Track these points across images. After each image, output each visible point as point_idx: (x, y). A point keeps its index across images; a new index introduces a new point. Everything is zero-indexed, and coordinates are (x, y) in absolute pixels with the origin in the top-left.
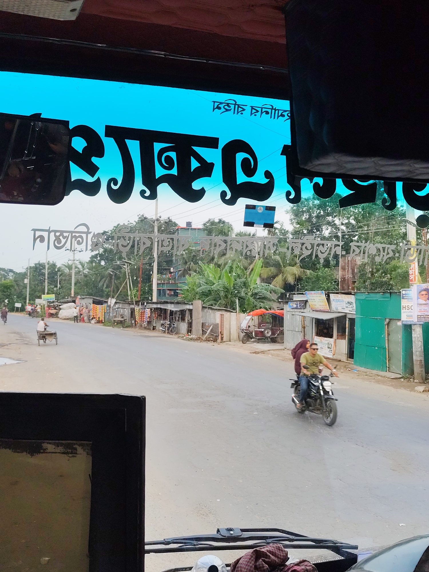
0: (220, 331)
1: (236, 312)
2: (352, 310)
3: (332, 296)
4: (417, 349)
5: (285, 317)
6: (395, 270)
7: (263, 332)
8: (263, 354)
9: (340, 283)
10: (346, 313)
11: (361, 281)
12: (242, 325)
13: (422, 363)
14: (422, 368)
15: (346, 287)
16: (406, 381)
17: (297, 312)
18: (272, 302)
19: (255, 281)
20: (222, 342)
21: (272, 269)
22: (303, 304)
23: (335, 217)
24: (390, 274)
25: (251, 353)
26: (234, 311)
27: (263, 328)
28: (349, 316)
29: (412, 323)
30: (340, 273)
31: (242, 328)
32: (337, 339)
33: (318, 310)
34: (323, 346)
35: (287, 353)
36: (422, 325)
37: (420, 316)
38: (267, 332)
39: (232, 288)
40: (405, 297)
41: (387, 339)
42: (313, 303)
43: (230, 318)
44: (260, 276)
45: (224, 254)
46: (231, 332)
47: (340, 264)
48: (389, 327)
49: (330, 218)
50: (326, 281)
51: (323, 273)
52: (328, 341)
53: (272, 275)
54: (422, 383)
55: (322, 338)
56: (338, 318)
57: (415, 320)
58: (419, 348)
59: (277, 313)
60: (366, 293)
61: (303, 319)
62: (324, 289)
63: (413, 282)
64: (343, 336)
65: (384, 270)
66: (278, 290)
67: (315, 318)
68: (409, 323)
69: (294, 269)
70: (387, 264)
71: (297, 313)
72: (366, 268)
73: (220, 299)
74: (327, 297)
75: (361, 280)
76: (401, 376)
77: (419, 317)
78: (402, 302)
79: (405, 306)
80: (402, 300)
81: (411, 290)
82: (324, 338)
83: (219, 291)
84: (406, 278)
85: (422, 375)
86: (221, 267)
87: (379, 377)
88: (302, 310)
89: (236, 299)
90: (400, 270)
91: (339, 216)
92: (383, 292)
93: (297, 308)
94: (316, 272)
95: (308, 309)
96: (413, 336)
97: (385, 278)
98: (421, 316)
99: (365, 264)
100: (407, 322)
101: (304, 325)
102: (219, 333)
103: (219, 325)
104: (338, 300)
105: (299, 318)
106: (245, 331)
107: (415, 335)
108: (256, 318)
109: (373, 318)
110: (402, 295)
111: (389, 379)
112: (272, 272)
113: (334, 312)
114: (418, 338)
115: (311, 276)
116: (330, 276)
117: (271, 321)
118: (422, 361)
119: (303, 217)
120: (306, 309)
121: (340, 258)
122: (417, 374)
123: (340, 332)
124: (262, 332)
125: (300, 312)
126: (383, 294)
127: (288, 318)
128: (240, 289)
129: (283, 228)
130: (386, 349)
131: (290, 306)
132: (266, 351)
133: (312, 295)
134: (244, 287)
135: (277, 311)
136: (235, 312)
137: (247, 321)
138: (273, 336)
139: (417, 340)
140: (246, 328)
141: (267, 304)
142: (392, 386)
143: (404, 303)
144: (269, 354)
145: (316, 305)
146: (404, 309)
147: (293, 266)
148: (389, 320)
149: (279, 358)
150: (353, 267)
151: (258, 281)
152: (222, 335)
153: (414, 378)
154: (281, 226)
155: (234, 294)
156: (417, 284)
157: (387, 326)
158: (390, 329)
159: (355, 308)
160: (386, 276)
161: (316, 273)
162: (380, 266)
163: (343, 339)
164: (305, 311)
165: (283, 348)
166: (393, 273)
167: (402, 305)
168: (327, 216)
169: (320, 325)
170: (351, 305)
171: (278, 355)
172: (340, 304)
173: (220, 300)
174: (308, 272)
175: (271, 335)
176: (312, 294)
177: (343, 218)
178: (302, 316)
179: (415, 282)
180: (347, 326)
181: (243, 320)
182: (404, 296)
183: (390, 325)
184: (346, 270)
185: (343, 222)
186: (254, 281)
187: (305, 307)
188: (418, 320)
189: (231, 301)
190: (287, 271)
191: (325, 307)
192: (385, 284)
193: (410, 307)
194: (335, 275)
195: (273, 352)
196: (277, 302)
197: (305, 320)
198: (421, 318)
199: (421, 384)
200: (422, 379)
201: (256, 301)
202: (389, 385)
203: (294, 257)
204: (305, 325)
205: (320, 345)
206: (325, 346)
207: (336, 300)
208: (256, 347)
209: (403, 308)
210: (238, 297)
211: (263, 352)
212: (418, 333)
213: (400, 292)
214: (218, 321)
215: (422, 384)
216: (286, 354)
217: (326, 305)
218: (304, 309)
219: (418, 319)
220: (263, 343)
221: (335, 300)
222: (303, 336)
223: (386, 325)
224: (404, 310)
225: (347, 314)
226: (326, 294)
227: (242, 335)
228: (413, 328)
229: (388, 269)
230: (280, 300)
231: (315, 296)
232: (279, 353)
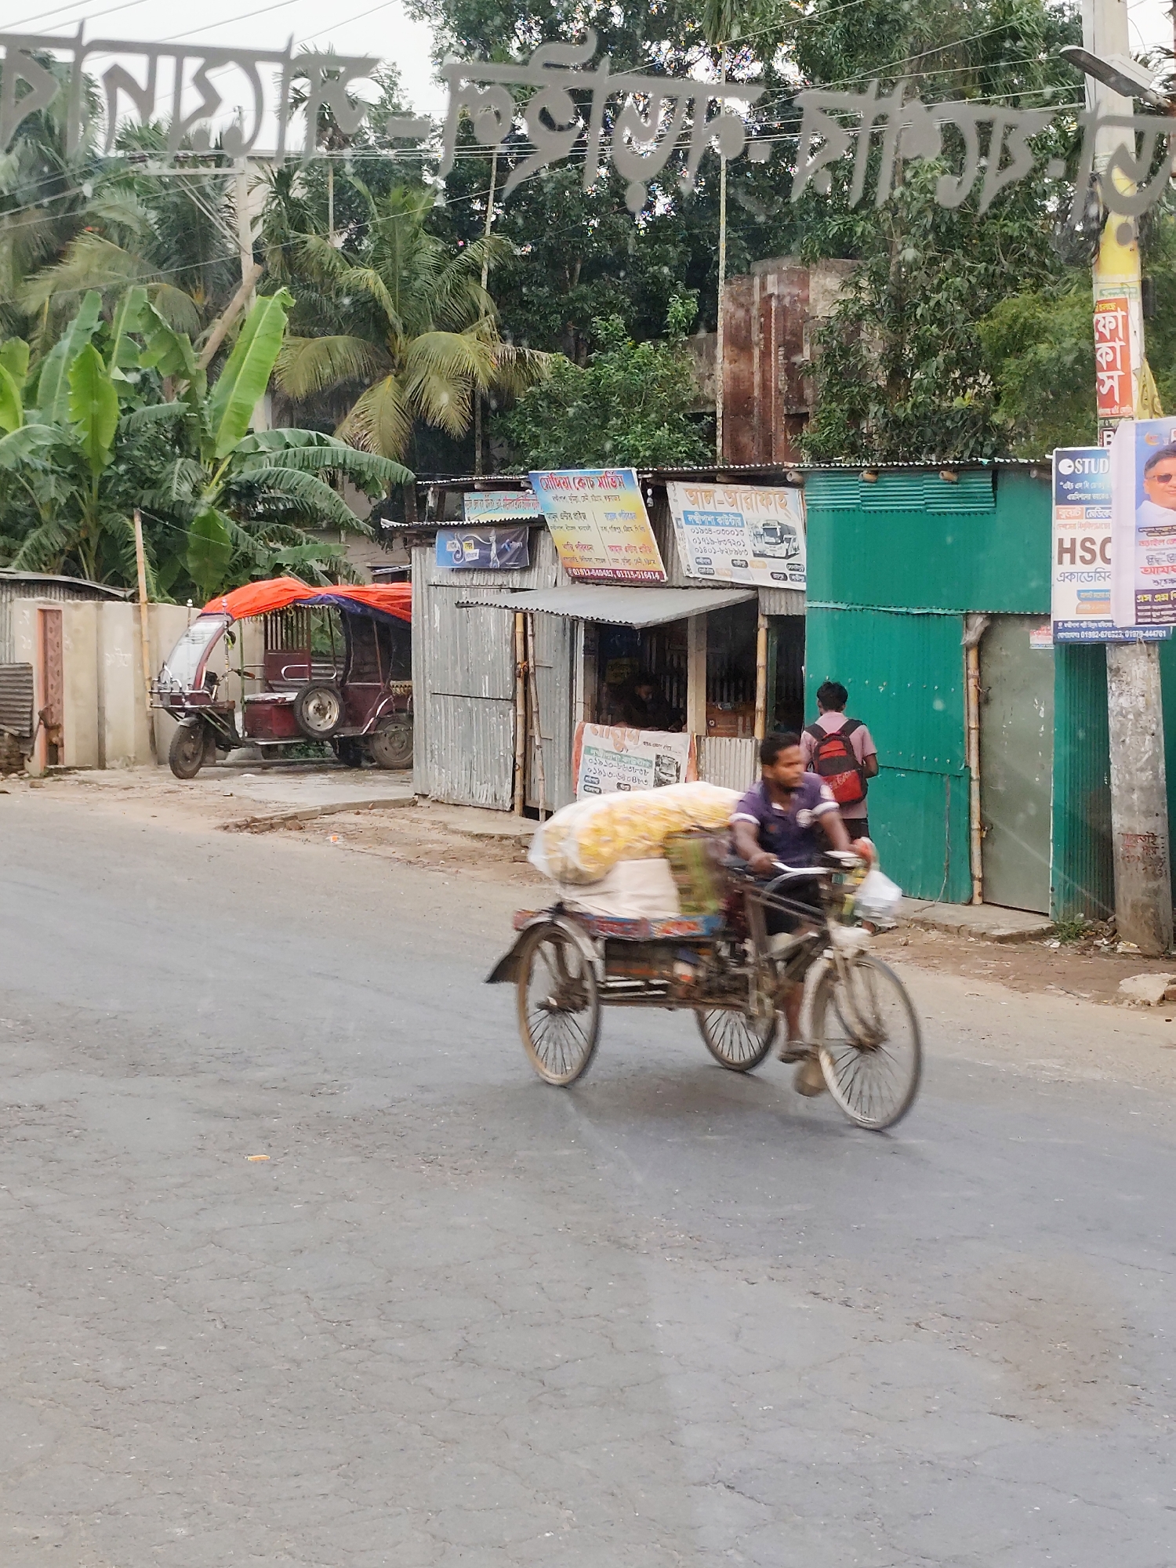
0: (38, 707)
1: (134, 598)
2: (788, 573)
3: (679, 494)
4: (1130, 773)
5: (417, 620)
6: (1020, 350)
7: (292, 704)
8: (294, 834)
9: (719, 424)
10: (755, 588)
11: (838, 414)
12: (169, 672)
13: (1159, 852)
14: (1156, 877)
15: (754, 449)
16: (1070, 950)
17: (486, 586)
18: (343, 539)
19: (243, 412)
20: (58, 771)
21: (342, 343)
22: (518, 544)
23: (692, 40)
24: (994, 371)
25: (226, 828)
26: (121, 594)
27: (291, 688)
28: (771, 606)
29: (1110, 635)
30: (723, 366)
31: (169, 685)
32: (709, 734)
33: (601, 574)
34: (632, 774)
35: (433, 823)
36: (1160, 642)
37: (1149, 597)
38: (317, 709)
39: (108, 459)
40: (1073, 491)
41: (973, 725)
42: (574, 537)
43: (98, 631)
44: (272, 391)
45: (54, 257)
46: (109, 714)
47: (720, 315)
48: (985, 660)
49: (663, 51)
50: (644, 414)
51: (625, 370)
52: (656, 745)
53: (340, 379)
54: (1156, 958)
55: (624, 734)
56: (714, 619)
57: (1126, 617)
58: (1142, 770)
59: (371, 600)
60: (866, 475)
61: (520, 629)
62: (635, 462)
63: (1115, 410)
64: (740, 720)
65: (959, 352)
66: (370, 465)
67: (586, 621)
68: (1093, 635)
69: (467, 348)
70: (976, 314)
71: (485, 596)
72: (863, 335)
73: (37, 521)
74: (649, 500)
75: (834, 405)
76: (1044, 924)
77: (1146, 601)
78: (1055, 522)
79: (1073, 541)
80: (1055, 507)
81: (1104, 454)
82: (635, 731)
83: (27, 472)
84: (1077, 390)
85: (1156, 916)
86: (32, 336)
87: (934, 934)
88: (516, 580)
89: (132, 518)
90: (1046, 345)
91: (715, 35)
92: (956, 469)
93: (482, 567)
94: (589, 364)
95: (547, 569)
96: (1112, 703)
97: (965, 392)
98: (1153, 592)
99: (859, 318)
100: (1078, 630)
101: (526, 658)
102: (36, 718)
103: (35, 672)
104: (711, 518)
105: (499, 622)
106: (188, 706)
107: (1124, 701)
108: (250, 630)
109: (902, 614)
110: (1057, 483)
111: (983, 944)
112: (338, 360)
113: (692, 583)
114: (1138, 714)
115: (561, 388)
116: (664, 382)
117: (341, 645)
118: (1159, 841)
119: (509, 38)
120: (534, 573)
121: (721, 283)
122: (1129, 910)
123: (725, 697)
124: (287, 708)
125: (501, 587)
126: (954, 478)
127: (437, 624)
128: (152, 463)
129: (395, 100)
130: (971, 779)
131: (446, 557)
132: (311, 816)
133: (566, 493)
134: (177, 450)
135: (370, 587)
136: (124, 599)
137: (198, 650)
138: (348, 732)
139: (1135, 725)
140: (196, 685)
141: (314, 551)
142: (1001, 976)
143: (1064, 526)
144: (326, 830)
145: (590, 547)
146: (1067, 557)
147: (458, 330)
148: (987, 624)
149: (389, 851)
150: (793, 334)
151: (260, 417)
152: (53, 728)
153: (1115, 931)
154: (382, 92)
155: (118, 493)
156: (1136, 420)
157: (973, 655)
158: (993, 671)
159: (802, 559)
160: (971, 380)
161: (590, 370)
162: (941, 324)
163: (740, 732)
164: (531, 579)
165: (405, 792)
166: (1011, 363)
167: (1058, 533)
168: (647, 36)
169: (611, 662)
170: (785, 545)
171: (380, 837)
172: (722, 537)
173: (35, 526)
174: (546, 361)
175: (338, 724)
176: (566, 484)
177: (738, 51)
178: (515, 611)
179: (1125, 410)
180: (761, 660)
181: (178, 643)
182: (1068, 485)
183: (994, 648)
184: (756, 352)
185: (739, 74)
186: (238, 414)
187: (527, 559)
188: (1137, 616)
189: (104, 532)
190: (422, 355)
191: (643, 557)
192: (963, 425)
193: (1097, 549)
194: (693, 379)
195: (350, 818)
196: (372, 539)
197: (529, 632)
198: (1154, 607)
199: (1152, 963)
200: (1158, 936)
201: (246, 529)
202: (985, 972)
203: (466, 274)
204: (531, 664)
205: (614, 770)
206: (643, 778)
207: (702, 513)
208: (256, 796)
209: (1062, 551)
210: (145, 509)
211: (295, 822)
212: (1138, 686)
213: (1046, 467)
214: (26, 649)
215: (1160, 963)
216: (428, 825)
217: (645, 548)
218: (525, 569)
219: (1137, 610)
220: (291, 768)
221: (697, 518)
222: (520, 720)
223: (968, 650)
224: (1067, 566)
225: (761, 593)
226: (644, 485)
227: (172, 727)
228: (1111, 661)
229: (983, 345)
230: (386, 523)
231: (585, 498)
232: (384, 822)
